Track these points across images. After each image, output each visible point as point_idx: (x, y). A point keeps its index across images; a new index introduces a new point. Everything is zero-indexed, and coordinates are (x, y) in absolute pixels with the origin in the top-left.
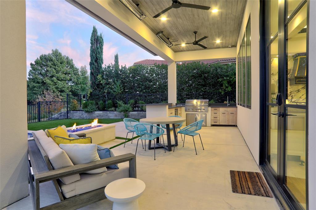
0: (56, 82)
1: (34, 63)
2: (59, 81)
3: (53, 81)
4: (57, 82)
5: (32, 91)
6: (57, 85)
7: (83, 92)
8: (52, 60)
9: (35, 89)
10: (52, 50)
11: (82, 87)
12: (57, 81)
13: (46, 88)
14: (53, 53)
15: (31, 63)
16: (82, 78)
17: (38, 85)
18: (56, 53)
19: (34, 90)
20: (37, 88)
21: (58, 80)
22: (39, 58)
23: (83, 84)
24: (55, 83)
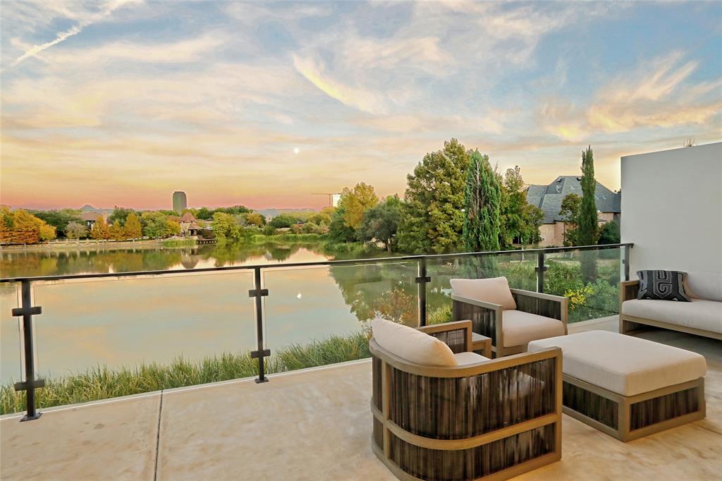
0: (451, 212)
1: (414, 175)
2: (457, 211)
3: (444, 211)
4: (453, 212)
5: (409, 232)
6: (452, 219)
7: (511, 231)
8: (443, 166)
9: (415, 228)
10: (445, 143)
11: (509, 220)
12: (454, 210)
13: (432, 226)
14: (446, 150)
15: (409, 175)
16: (508, 198)
17: (418, 219)
18: (453, 149)
19: (412, 231)
20: (418, 227)
21: (457, 208)
22: (422, 162)
23: (513, 212)
24: (449, 215)
